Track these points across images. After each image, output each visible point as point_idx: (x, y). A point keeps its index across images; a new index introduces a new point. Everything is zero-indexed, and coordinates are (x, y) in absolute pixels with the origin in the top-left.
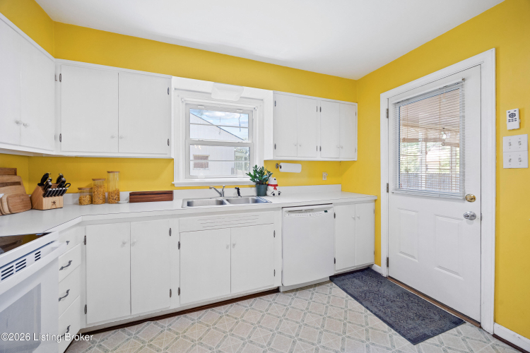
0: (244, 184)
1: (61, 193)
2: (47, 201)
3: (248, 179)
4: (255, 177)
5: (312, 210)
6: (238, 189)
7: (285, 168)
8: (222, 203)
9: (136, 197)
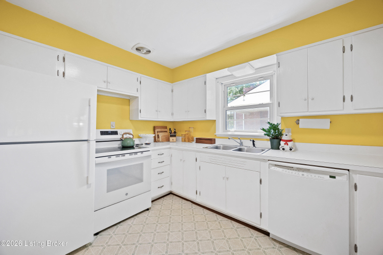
0: (259, 138)
1: (175, 136)
2: (171, 139)
3: (263, 133)
4: (269, 131)
5: (308, 170)
6: (253, 141)
7: (303, 124)
8: (240, 150)
9: (199, 141)
